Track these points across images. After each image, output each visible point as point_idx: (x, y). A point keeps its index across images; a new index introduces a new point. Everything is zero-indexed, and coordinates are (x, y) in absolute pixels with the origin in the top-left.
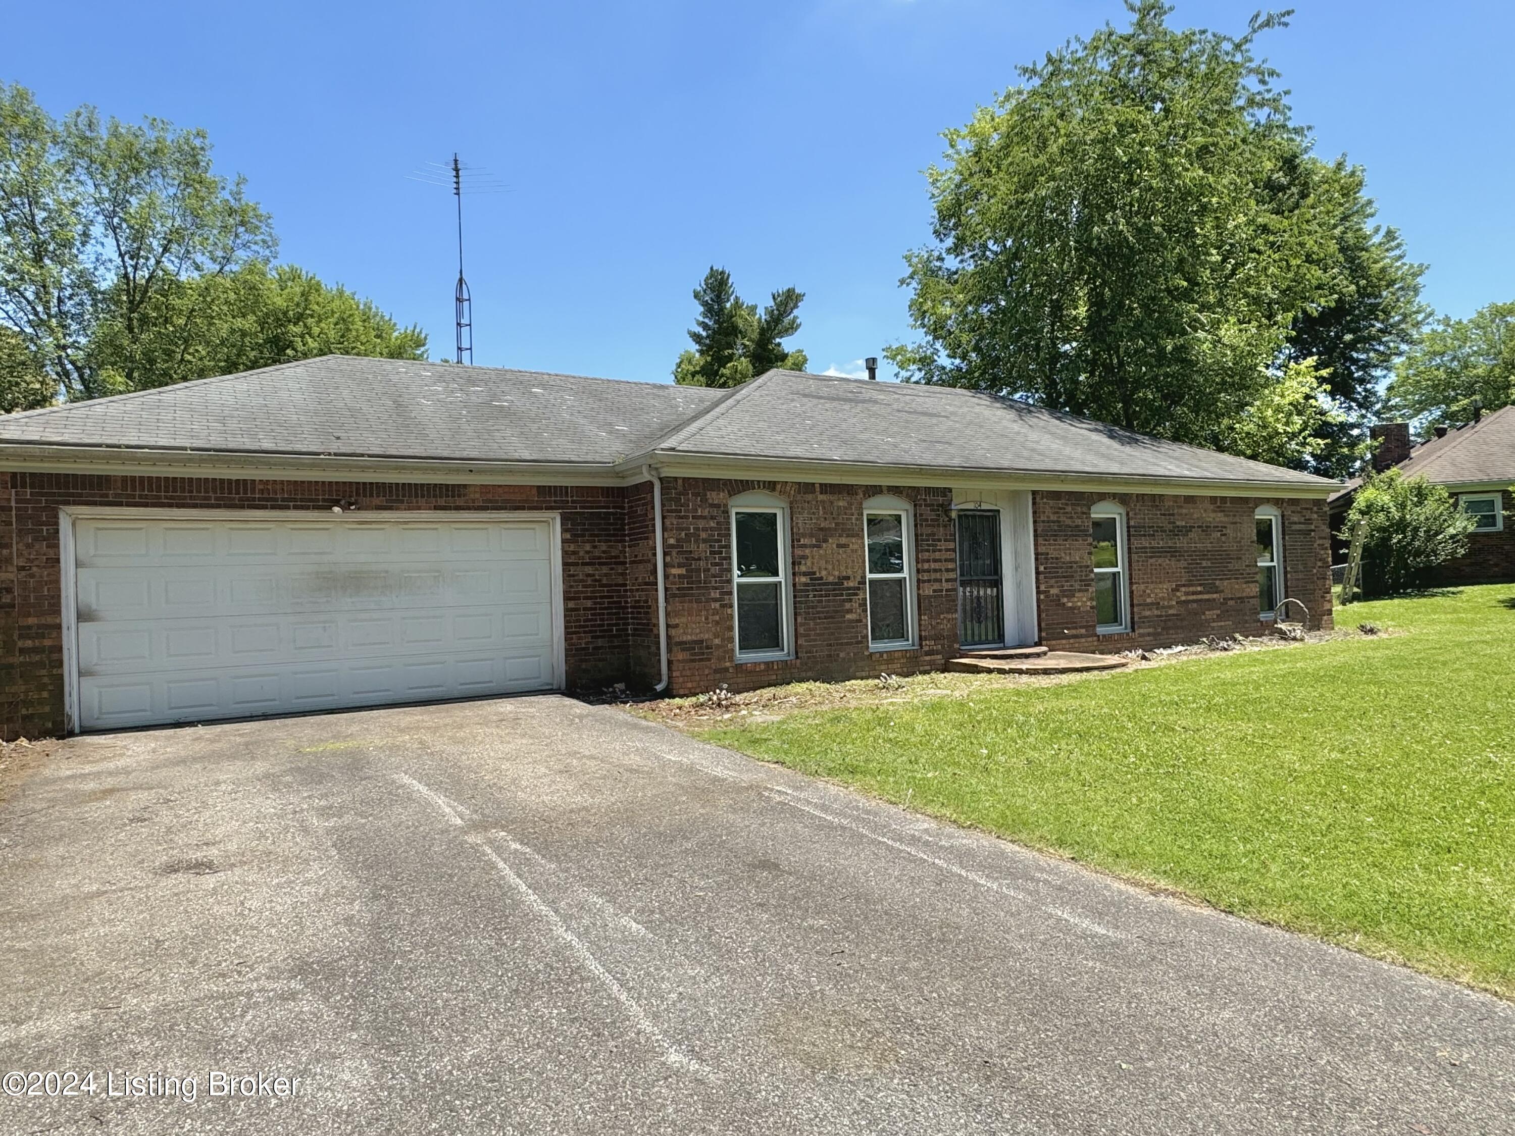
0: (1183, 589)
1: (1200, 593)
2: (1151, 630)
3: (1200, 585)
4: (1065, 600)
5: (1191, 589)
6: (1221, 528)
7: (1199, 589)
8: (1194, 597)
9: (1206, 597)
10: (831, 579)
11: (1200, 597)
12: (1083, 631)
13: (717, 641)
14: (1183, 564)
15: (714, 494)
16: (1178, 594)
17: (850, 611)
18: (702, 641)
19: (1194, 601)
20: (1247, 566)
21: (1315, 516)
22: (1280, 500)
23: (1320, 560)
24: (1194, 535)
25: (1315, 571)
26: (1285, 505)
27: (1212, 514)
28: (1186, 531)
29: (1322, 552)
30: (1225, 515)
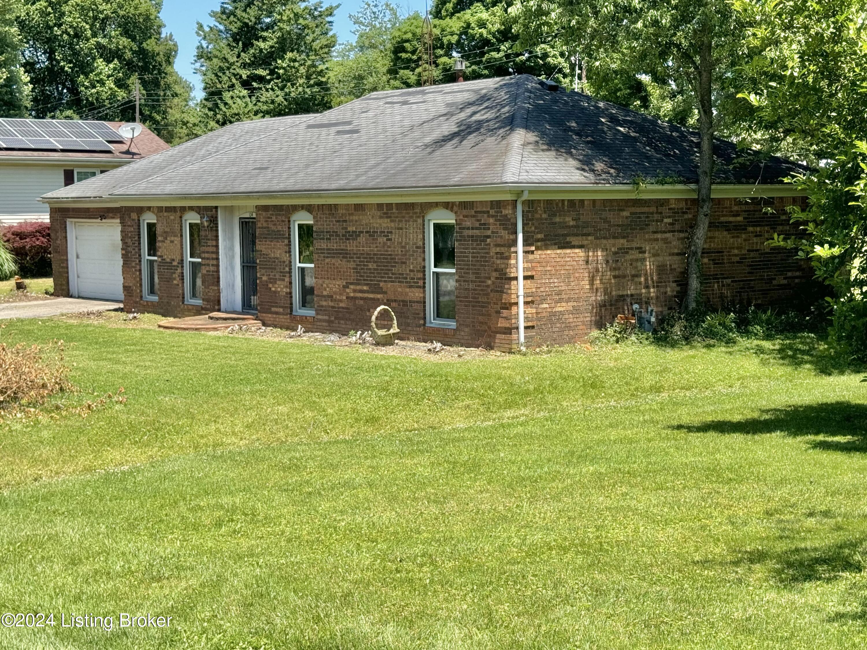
0: (352, 287)
1: (367, 292)
2: (326, 318)
3: (367, 284)
5: (358, 287)
6: (387, 234)
7: (365, 288)
8: (362, 295)
9: (371, 296)
11: (366, 295)
12: (281, 310)
13: (134, 288)
14: (352, 265)
16: (348, 290)
17: (175, 279)
19: (362, 299)
20: (411, 271)
21: (491, 220)
22: (453, 203)
23: (496, 270)
24: (362, 239)
25: (489, 282)
26: (455, 208)
27: (379, 221)
28: (355, 235)
29: (498, 262)
30: (392, 221)
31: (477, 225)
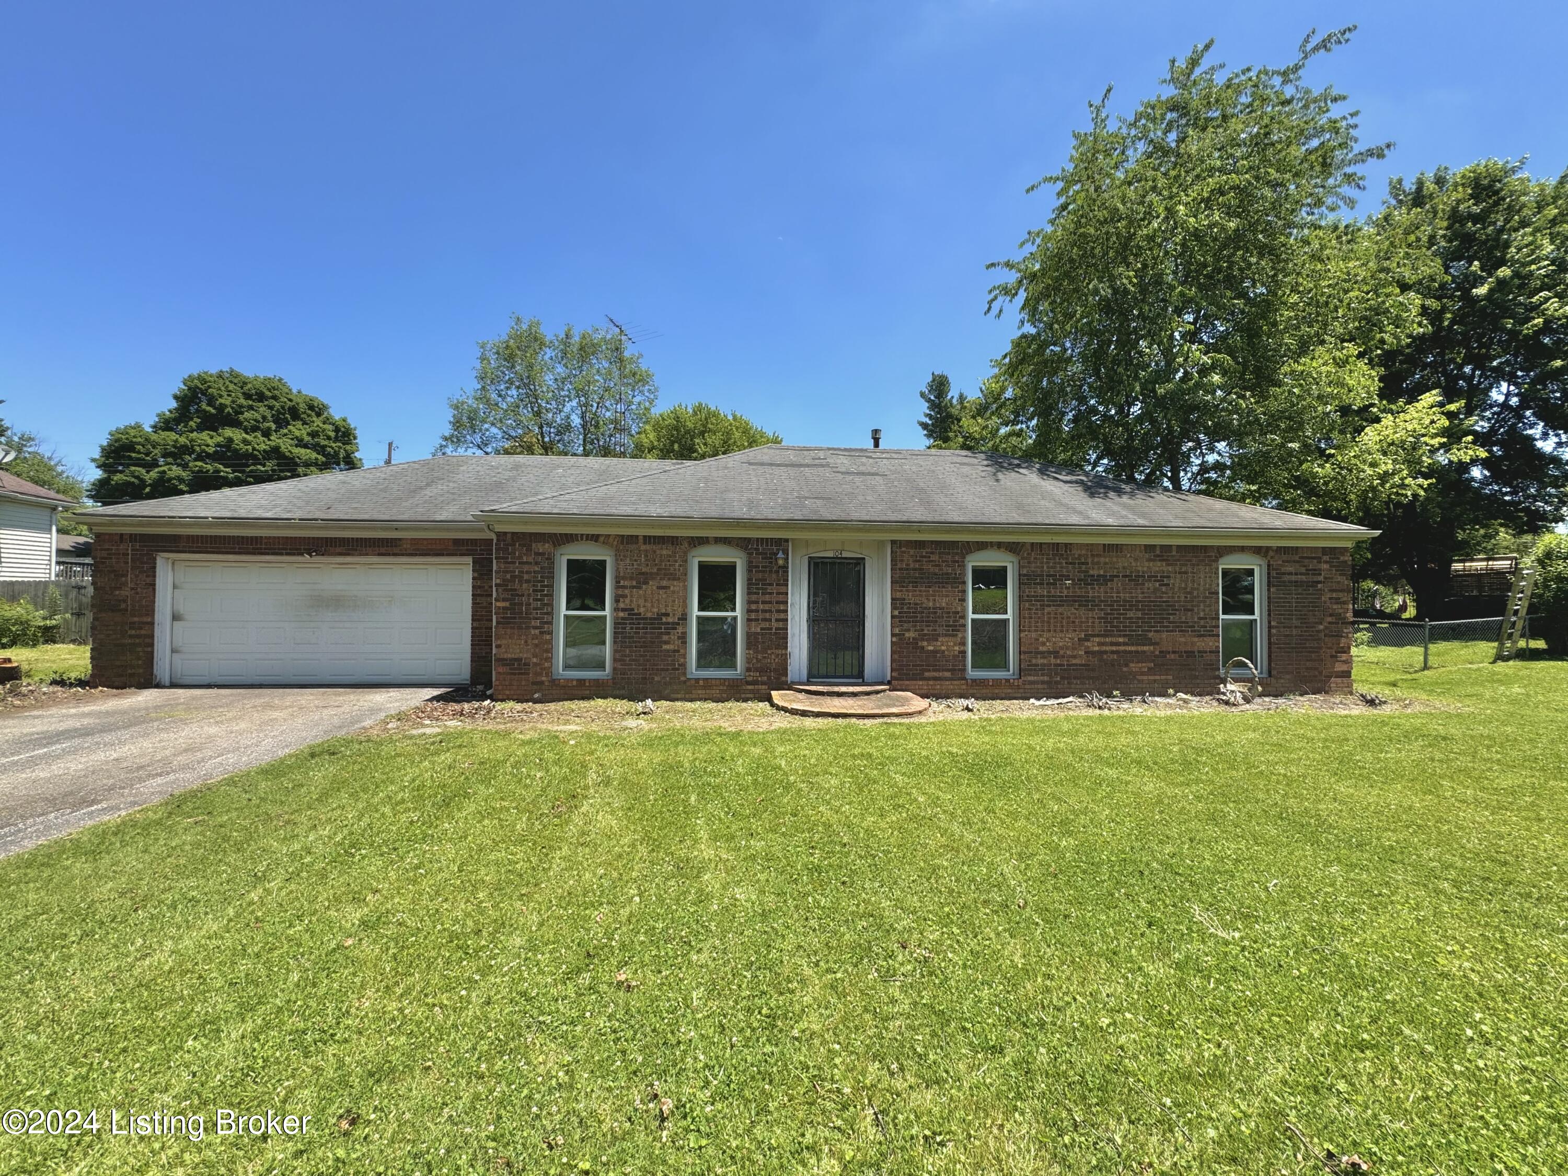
0: (1097, 639)
1: (1125, 644)
2: (1046, 678)
3: (1124, 636)
4: (925, 643)
5: (1109, 640)
6: (1162, 580)
7: (1121, 640)
8: (1114, 648)
9: (1133, 648)
10: (649, 615)
11: (1122, 648)
12: (948, 674)
13: (535, 660)
14: (1096, 613)
15: (539, 545)
16: (1089, 644)
17: (667, 643)
18: (520, 660)
19: (1113, 652)
20: (1200, 618)
21: (1326, 566)
22: (1268, 549)
23: (1331, 615)
24: (1117, 584)
25: (1321, 627)
26: (1271, 553)
27: (1146, 564)
28: (1104, 580)
29: (1335, 607)
30: (1168, 565)
31: (1303, 570)
